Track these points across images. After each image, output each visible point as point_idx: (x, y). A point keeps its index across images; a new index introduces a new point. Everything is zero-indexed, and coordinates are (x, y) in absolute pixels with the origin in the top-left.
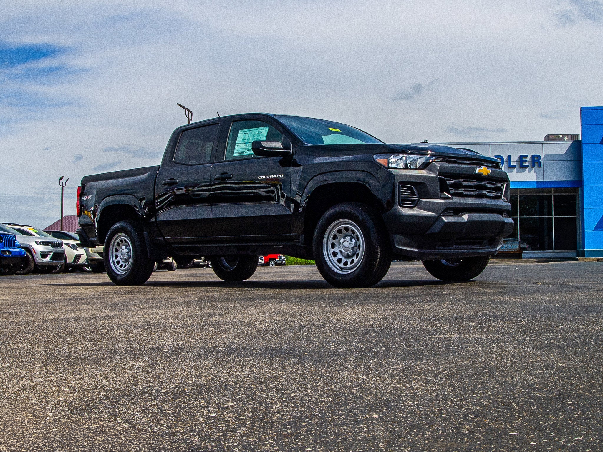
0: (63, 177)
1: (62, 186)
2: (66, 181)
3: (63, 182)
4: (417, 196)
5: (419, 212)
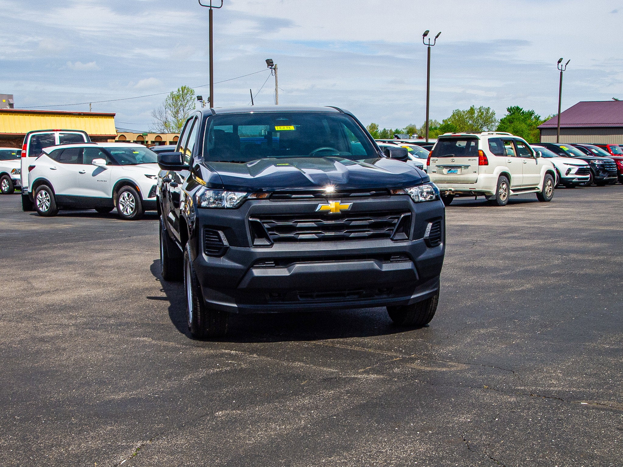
0: (562, 59)
1: (562, 70)
2: (567, 64)
3: (562, 66)
4: (226, 243)
5: (225, 262)
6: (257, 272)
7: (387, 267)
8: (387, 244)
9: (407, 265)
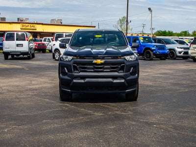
4: (67, 71)
5: (66, 77)
6: (75, 81)
7: (115, 81)
8: (116, 74)
9: (123, 81)
